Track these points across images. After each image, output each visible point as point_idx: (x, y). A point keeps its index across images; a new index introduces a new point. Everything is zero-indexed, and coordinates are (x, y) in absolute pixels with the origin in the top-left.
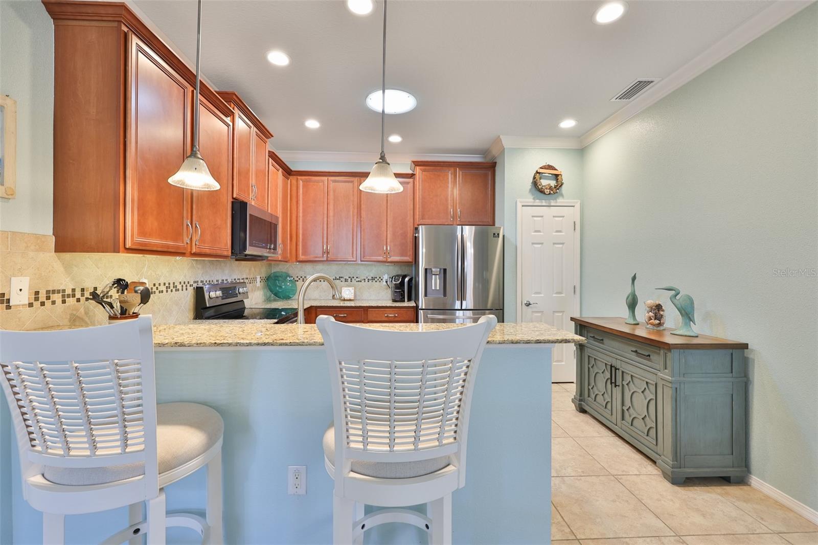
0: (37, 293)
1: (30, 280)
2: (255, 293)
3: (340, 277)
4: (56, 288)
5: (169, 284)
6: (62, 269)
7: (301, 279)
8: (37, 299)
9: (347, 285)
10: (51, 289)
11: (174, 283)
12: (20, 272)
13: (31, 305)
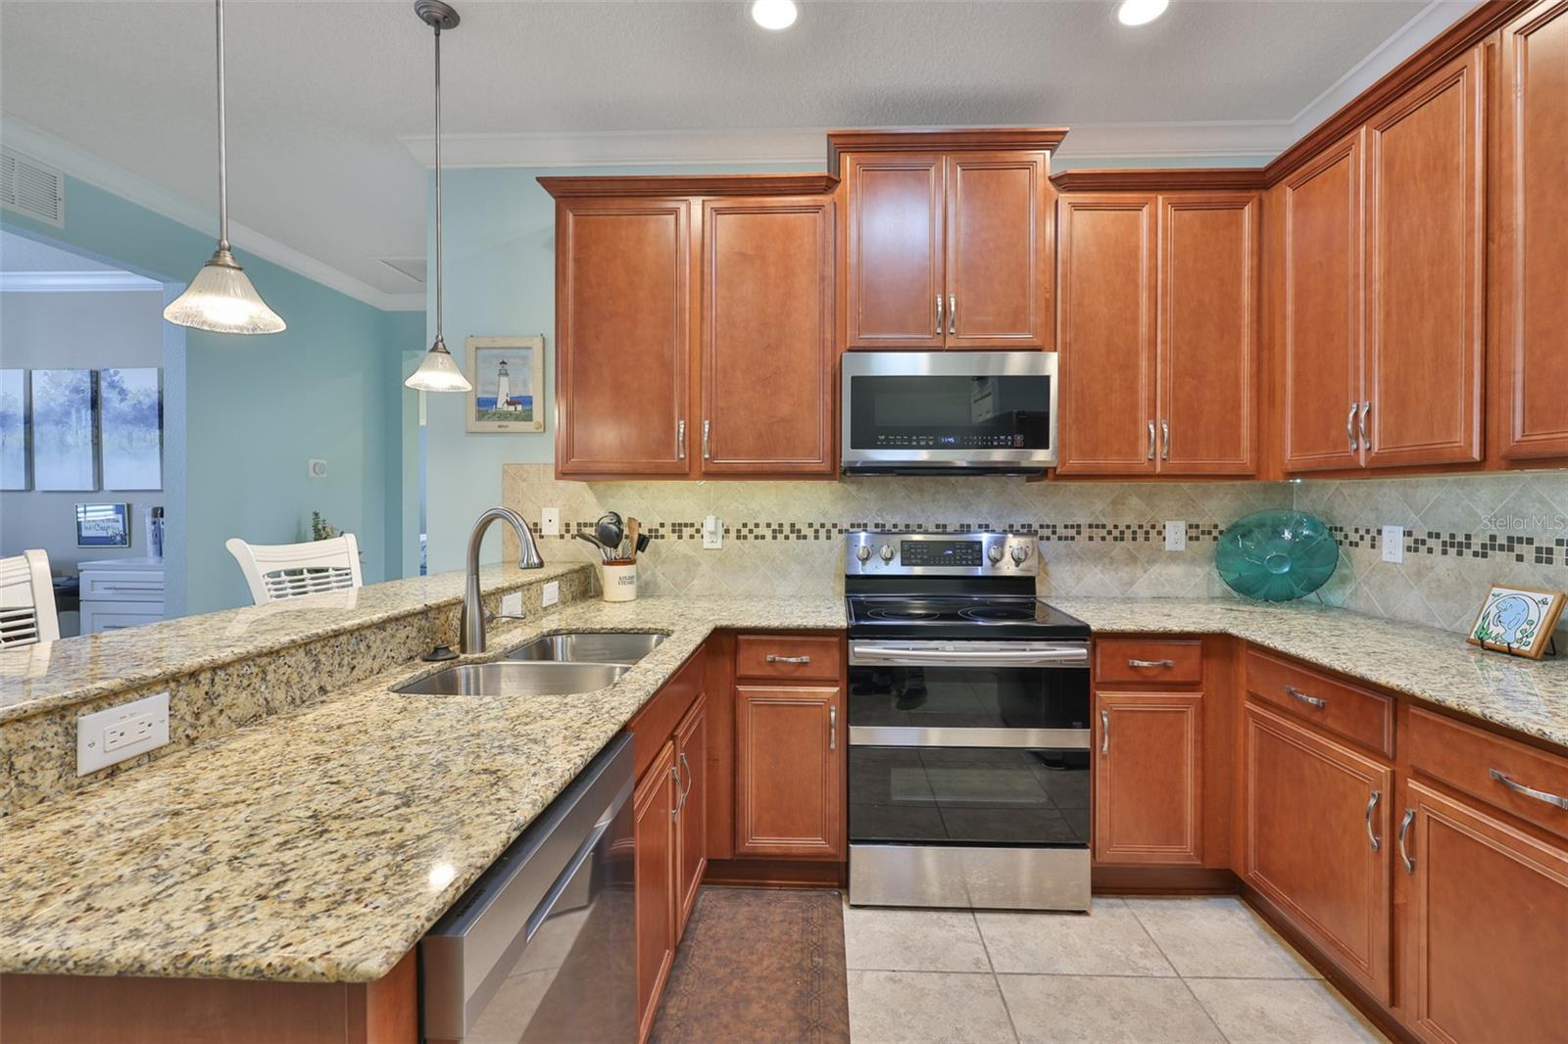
0: (568, 525)
1: (560, 512)
2: (1155, 570)
3: (1510, 539)
4: (588, 521)
5: (781, 525)
6: (595, 500)
7: (1367, 537)
8: (568, 531)
9: (1547, 579)
10: (582, 521)
11: (793, 525)
12: (551, 503)
13: (562, 537)
